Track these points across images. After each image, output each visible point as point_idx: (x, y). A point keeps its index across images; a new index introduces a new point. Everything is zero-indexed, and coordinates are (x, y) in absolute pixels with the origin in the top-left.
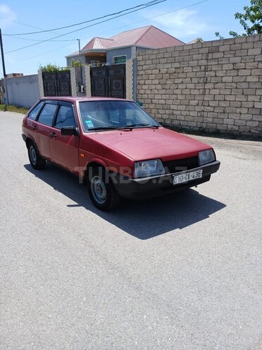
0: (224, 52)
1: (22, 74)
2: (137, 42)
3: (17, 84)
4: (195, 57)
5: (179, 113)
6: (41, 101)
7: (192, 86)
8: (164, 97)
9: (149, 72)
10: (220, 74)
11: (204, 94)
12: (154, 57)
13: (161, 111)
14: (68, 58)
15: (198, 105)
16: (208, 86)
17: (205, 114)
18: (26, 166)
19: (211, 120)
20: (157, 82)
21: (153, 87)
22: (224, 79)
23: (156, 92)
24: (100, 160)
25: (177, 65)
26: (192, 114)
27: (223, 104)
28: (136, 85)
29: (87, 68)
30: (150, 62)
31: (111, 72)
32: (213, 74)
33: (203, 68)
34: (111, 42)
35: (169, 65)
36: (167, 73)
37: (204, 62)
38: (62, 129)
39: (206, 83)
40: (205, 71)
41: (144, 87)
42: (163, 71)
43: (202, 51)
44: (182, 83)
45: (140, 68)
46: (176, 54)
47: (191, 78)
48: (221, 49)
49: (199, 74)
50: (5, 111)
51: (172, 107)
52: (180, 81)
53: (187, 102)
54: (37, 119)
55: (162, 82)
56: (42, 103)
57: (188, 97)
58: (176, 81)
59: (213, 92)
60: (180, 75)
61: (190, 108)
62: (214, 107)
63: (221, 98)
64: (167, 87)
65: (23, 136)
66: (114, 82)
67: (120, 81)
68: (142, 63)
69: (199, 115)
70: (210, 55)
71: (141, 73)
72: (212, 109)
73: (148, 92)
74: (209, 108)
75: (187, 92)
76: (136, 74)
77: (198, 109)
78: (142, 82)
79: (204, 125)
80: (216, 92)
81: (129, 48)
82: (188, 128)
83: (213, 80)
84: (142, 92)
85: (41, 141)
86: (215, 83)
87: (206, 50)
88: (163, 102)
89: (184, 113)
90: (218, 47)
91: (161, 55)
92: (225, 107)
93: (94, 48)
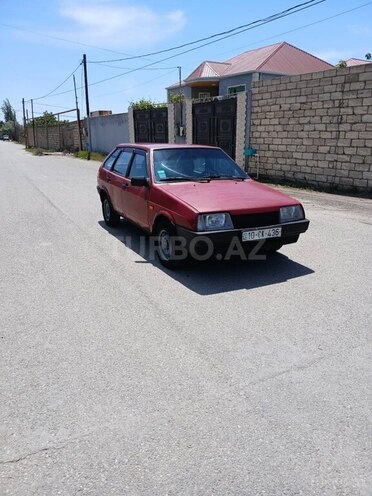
0: (365, 82)
1: (111, 112)
2: (261, 66)
3: (103, 124)
4: (326, 89)
5: (304, 163)
6: (118, 148)
7: (322, 127)
8: (285, 141)
9: (267, 108)
10: (359, 111)
11: (337, 138)
12: (274, 88)
13: (280, 161)
14: (170, 90)
15: (329, 152)
16: (343, 127)
17: (339, 165)
18: (100, 223)
19: (345, 173)
20: (276, 121)
21: (271, 128)
22: (365, 118)
23: (275, 135)
24: (167, 213)
25: (303, 99)
26: (321, 164)
27: (362, 152)
28: (249, 125)
29: (189, 104)
30: (267, 96)
31: (219, 110)
32: (350, 111)
33: (337, 103)
34: (226, 67)
35: (293, 100)
36: (290, 110)
37: (338, 95)
38: (132, 179)
39: (341, 123)
40: (340, 107)
41: (260, 128)
42: (286, 107)
43: (335, 80)
44: (309, 123)
45: (255, 104)
46: (303, 85)
47: (321, 117)
48: (361, 78)
49: (331, 112)
50: (89, 159)
51: (295, 155)
52: (307, 120)
53: (314, 149)
54: (112, 169)
55: (283, 121)
56: (119, 151)
57: (317, 142)
58: (302, 121)
59: (350, 135)
60: (308, 113)
61: (319, 156)
62: (351, 156)
63: (360, 143)
64: (290, 128)
65: (98, 188)
66: (222, 121)
67: (229, 121)
68: (258, 97)
69: (331, 166)
70: (347, 85)
71: (256, 110)
72: (348, 159)
73: (264, 135)
74: (345, 157)
75: (315, 135)
76: (249, 111)
77: (329, 157)
78: (257, 122)
79: (337, 180)
80: (354, 135)
81: (249, 75)
82: (315, 183)
83: (351, 119)
84: (257, 134)
85: (115, 193)
86: (352, 124)
87: (341, 79)
88: (283, 148)
89: (310, 164)
90: (358, 74)
91: (283, 87)
92: (365, 156)
93: (203, 76)
